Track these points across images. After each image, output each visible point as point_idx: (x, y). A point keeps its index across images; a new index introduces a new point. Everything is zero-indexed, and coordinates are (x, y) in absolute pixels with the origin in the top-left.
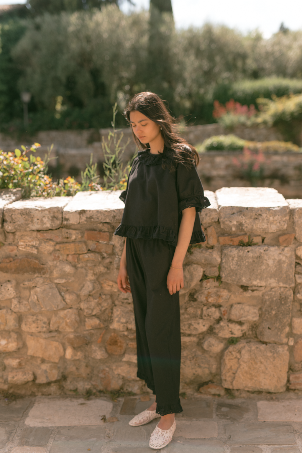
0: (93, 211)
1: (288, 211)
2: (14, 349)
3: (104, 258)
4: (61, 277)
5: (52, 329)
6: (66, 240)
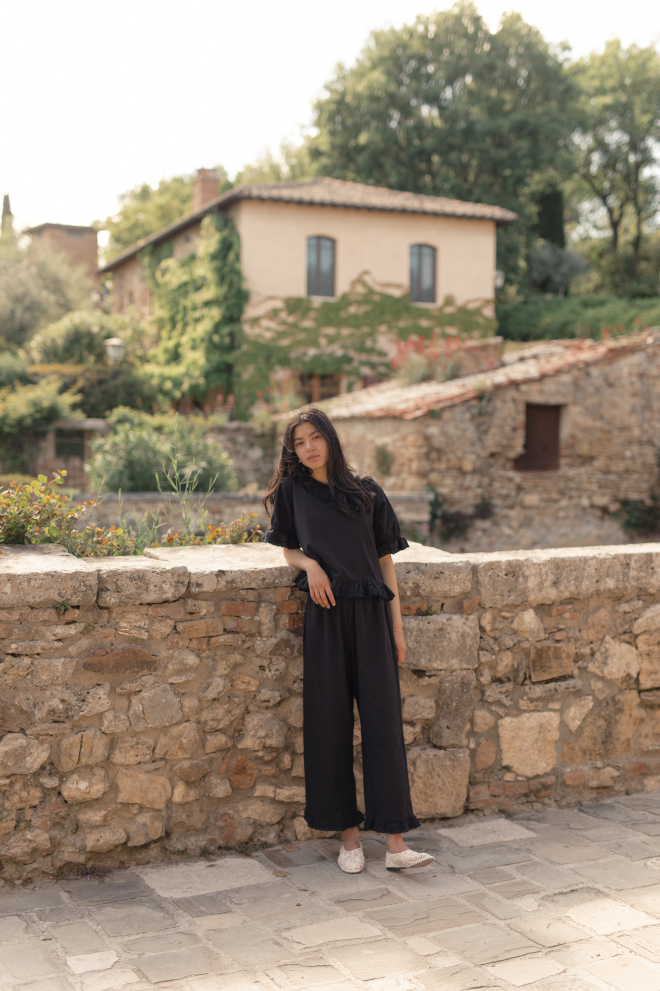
0: (235, 572)
1: (470, 566)
2: (99, 795)
3: (244, 641)
4: (179, 672)
5: (157, 756)
6: (189, 617)
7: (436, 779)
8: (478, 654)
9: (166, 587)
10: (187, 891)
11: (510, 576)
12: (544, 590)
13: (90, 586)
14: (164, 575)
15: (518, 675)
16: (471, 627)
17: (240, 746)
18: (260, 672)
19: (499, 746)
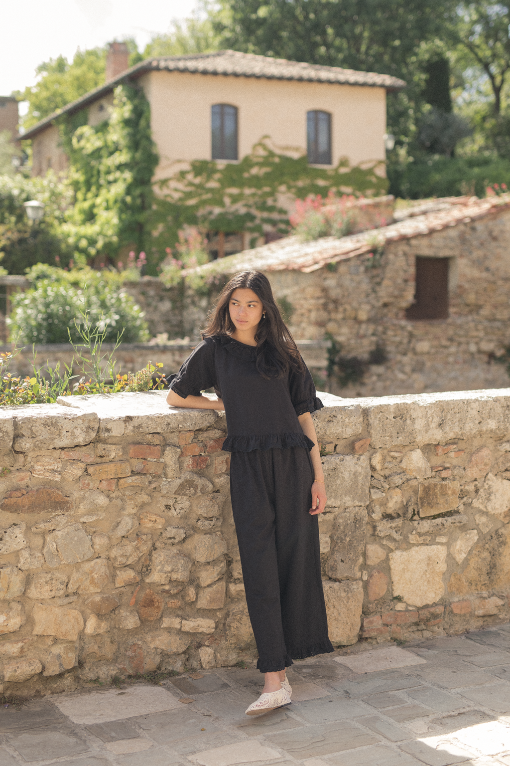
1: (361, 410)
2: (16, 627)
3: (150, 482)
4: (90, 513)
5: (70, 591)
6: (99, 460)
7: (332, 609)
8: (370, 491)
9: (78, 432)
10: (99, 718)
11: (398, 419)
12: (430, 431)
13: (7, 432)
14: (75, 421)
15: (408, 511)
16: (362, 467)
17: (147, 581)
18: (166, 511)
19: (390, 578)
